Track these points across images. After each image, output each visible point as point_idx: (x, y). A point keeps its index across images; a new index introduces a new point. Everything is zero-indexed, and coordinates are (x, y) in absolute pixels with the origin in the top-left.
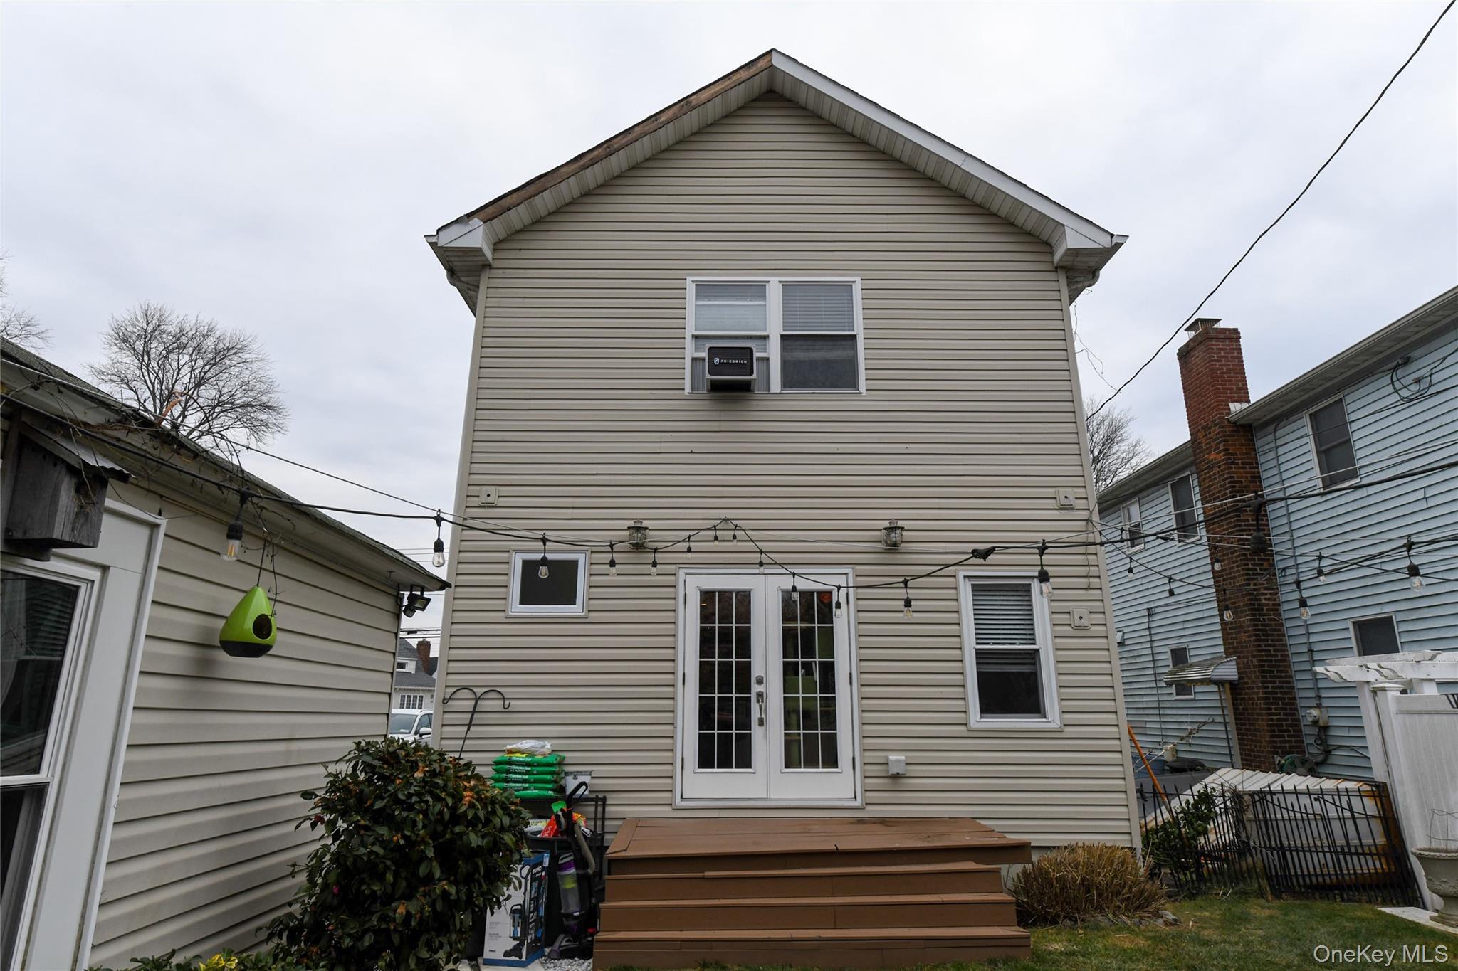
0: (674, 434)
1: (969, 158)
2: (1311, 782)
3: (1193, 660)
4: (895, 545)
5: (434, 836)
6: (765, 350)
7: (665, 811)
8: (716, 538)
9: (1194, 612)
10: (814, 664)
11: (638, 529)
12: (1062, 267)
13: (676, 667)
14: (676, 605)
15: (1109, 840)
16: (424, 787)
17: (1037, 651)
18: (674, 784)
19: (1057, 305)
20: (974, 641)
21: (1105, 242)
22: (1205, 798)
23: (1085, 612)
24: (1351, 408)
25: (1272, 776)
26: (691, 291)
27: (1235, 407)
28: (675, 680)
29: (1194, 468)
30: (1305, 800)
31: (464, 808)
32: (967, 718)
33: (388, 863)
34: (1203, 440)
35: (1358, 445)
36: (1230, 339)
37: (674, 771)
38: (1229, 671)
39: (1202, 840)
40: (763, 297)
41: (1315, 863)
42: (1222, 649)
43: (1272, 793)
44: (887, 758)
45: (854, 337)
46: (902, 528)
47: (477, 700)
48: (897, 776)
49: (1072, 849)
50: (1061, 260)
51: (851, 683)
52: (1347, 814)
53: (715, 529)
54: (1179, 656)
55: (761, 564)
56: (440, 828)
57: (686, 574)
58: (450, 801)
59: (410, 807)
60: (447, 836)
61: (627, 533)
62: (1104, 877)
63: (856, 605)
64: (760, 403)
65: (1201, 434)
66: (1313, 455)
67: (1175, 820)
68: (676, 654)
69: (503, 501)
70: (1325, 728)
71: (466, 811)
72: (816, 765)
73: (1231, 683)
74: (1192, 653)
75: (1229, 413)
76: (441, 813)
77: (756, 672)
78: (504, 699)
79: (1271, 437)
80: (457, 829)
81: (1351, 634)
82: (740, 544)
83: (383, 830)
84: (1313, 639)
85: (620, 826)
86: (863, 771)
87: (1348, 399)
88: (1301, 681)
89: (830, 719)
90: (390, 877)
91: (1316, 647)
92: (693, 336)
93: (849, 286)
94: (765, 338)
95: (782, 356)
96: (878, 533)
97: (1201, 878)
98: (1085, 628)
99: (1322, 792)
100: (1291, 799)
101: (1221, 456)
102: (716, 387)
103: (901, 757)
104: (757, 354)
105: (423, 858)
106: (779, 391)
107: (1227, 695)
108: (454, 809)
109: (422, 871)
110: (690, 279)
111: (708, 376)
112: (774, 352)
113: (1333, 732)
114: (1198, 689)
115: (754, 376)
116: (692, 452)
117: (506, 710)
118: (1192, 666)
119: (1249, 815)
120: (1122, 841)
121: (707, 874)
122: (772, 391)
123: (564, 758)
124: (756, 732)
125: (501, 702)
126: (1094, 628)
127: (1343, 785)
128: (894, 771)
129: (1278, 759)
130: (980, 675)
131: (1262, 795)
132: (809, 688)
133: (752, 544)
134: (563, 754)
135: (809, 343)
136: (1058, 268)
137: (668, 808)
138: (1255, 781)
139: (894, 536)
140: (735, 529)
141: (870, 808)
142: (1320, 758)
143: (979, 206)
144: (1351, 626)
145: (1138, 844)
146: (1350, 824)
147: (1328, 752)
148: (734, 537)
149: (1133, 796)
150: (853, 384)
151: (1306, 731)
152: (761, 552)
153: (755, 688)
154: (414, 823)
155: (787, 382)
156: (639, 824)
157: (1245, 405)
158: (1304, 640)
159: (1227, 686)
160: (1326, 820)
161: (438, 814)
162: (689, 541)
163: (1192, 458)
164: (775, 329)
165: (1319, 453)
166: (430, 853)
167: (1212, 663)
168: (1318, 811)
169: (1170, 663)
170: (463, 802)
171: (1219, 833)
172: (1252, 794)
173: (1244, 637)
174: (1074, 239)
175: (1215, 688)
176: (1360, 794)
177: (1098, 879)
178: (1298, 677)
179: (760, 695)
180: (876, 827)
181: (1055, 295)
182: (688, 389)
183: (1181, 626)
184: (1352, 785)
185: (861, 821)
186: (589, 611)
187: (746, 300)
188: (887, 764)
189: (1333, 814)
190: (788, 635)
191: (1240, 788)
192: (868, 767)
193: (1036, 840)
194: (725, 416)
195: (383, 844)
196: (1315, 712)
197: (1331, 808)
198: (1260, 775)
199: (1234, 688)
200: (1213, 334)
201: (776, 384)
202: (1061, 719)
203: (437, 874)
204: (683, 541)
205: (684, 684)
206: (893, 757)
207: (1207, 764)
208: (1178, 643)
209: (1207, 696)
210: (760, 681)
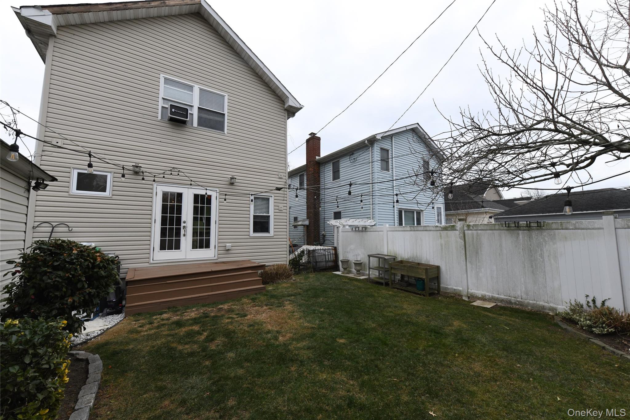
0: (153, 133)
1: (265, 67)
2: (322, 247)
3: (299, 220)
4: (233, 183)
5: (84, 273)
6: (191, 110)
7: (147, 265)
8: (171, 174)
9: (301, 208)
10: (203, 218)
11: (137, 167)
12: (287, 110)
13: (152, 217)
14: (153, 195)
15: (282, 263)
16: (79, 256)
17: (269, 216)
18: (150, 256)
19: (284, 120)
20: (253, 213)
21: (298, 106)
22: (303, 252)
23: (282, 206)
24: (341, 163)
25: (315, 247)
26: (162, 80)
27: (317, 157)
28: (152, 221)
29: (306, 171)
30: (322, 251)
31: (98, 263)
32: (250, 234)
33: (64, 284)
34: (309, 165)
35: (341, 172)
36: (318, 139)
37: (150, 252)
38: (307, 223)
39: (301, 261)
40: (192, 91)
41: (323, 264)
42: (306, 217)
43: (316, 250)
44: (226, 245)
45: (224, 114)
46: (235, 178)
47: (53, 228)
48: (229, 250)
49: (273, 265)
50: (286, 108)
51: (216, 223)
52: (329, 254)
53: (171, 171)
54: (296, 219)
55: (191, 185)
56: (87, 270)
57: (157, 185)
58: (92, 261)
59: (74, 264)
60: (90, 273)
61: (132, 167)
62: (281, 271)
63: (219, 200)
64: (189, 129)
65: (308, 163)
66: (332, 173)
67: (296, 257)
68: (152, 213)
69: (65, 146)
70: (325, 236)
71: (99, 264)
72: (203, 248)
73: (307, 226)
74: (299, 218)
75: (316, 159)
76: (88, 265)
77: (183, 219)
78: (69, 227)
79: (324, 167)
80: (95, 270)
81: (333, 215)
82: (180, 177)
83: (60, 273)
84: (325, 216)
85: (127, 271)
86: (218, 249)
87: (341, 160)
88: (321, 225)
89: (208, 234)
90: (64, 289)
91: (325, 218)
92: (162, 98)
93: (224, 96)
94: (192, 106)
95: (198, 115)
96: (228, 179)
97: (299, 270)
98: (282, 210)
99: (325, 249)
100: (319, 251)
101: (312, 170)
102: (171, 120)
103: (230, 244)
104: (189, 112)
105: (80, 280)
106: (196, 126)
107: (306, 228)
108: (93, 264)
109: (79, 286)
110: (162, 75)
111: (170, 115)
112: (195, 112)
113: (326, 237)
114: (299, 227)
115: (188, 119)
116: (160, 142)
117: (70, 231)
118: (299, 221)
119: (311, 255)
120: (285, 263)
121: (167, 282)
122: (194, 126)
123: (101, 249)
124: (182, 239)
125: (68, 228)
126: (284, 210)
127: (329, 248)
128: (227, 248)
129: (314, 243)
130: (254, 222)
131: (314, 250)
132: (202, 225)
133: (187, 178)
134: (100, 247)
135: (207, 112)
136: (285, 110)
137: (148, 264)
138: (312, 248)
139: (233, 181)
140: (179, 172)
141: (219, 259)
142: (322, 243)
143: (266, 83)
144: (333, 213)
145: (288, 263)
146: (329, 256)
147: (324, 241)
148: (178, 174)
149: (288, 252)
150: (223, 130)
151: (321, 237)
152: (191, 181)
153: (183, 225)
154: (76, 269)
155: (199, 124)
156: (135, 270)
157: (319, 158)
158: (323, 216)
159: (306, 226)
160: (325, 255)
161: (87, 265)
162: (164, 174)
163: (305, 169)
164: (196, 104)
165: (333, 172)
166: (84, 279)
167: (304, 220)
168: (324, 253)
169: (293, 220)
170: (97, 261)
171: (304, 260)
172: (312, 250)
173: (311, 215)
174: (291, 103)
175: (303, 227)
176: (332, 249)
177: (279, 272)
178: (321, 224)
179: (184, 227)
180: (222, 264)
181: (284, 117)
182: (160, 118)
183: (297, 211)
184: (330, 247)
185: (216, 263)
186: (113, 195)
187: (185, 90)
188: (226, 247)
189: (327, 254)
190: (196, 209)
191: (310, 249)
192: (219, 248)
193: (267, 264)
194: (174, 131)
195: (60, 277)
196: (323, 232)
197: (326, 252)
198: (312, 246)
199: (307, 227)
200: (315, 137)
201: (195, 124)
202: (274, 233)
203: (86, 286)
204: (162, 174)
205: (155, 222)
206: (227, 245)
207: (298, 245)
208: (295, 216)
209: (301, 228)
210: (184, 222)
